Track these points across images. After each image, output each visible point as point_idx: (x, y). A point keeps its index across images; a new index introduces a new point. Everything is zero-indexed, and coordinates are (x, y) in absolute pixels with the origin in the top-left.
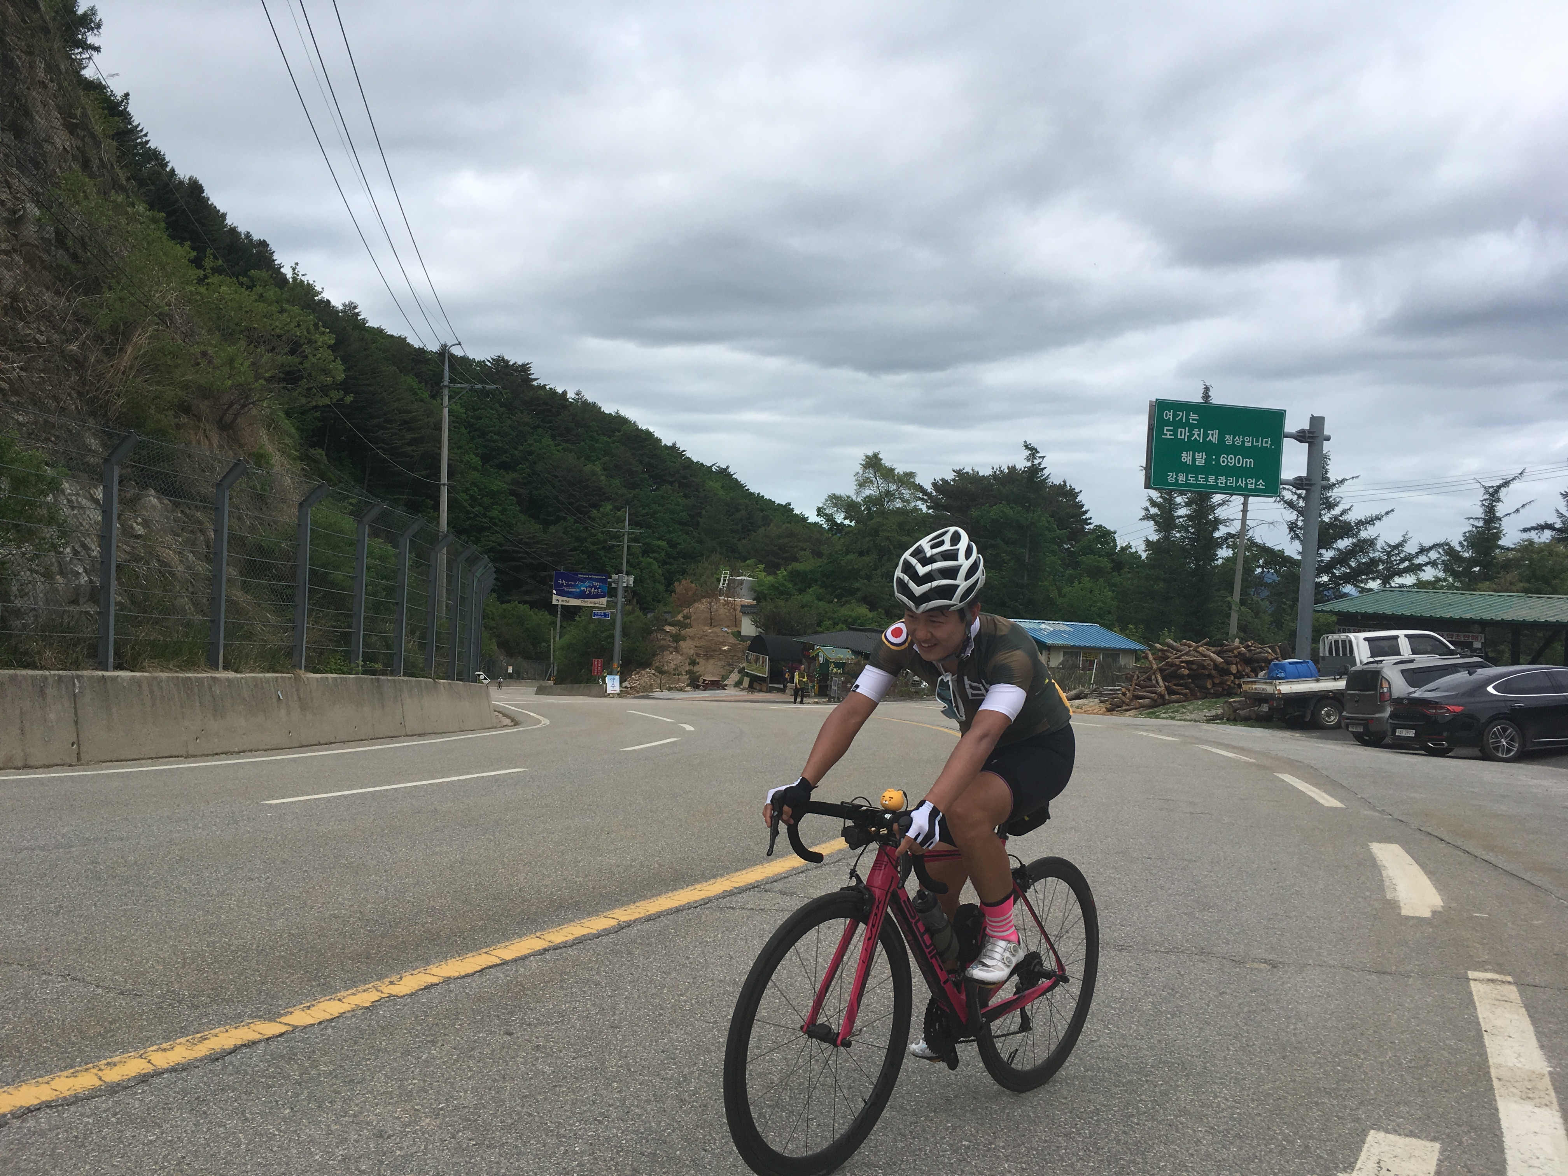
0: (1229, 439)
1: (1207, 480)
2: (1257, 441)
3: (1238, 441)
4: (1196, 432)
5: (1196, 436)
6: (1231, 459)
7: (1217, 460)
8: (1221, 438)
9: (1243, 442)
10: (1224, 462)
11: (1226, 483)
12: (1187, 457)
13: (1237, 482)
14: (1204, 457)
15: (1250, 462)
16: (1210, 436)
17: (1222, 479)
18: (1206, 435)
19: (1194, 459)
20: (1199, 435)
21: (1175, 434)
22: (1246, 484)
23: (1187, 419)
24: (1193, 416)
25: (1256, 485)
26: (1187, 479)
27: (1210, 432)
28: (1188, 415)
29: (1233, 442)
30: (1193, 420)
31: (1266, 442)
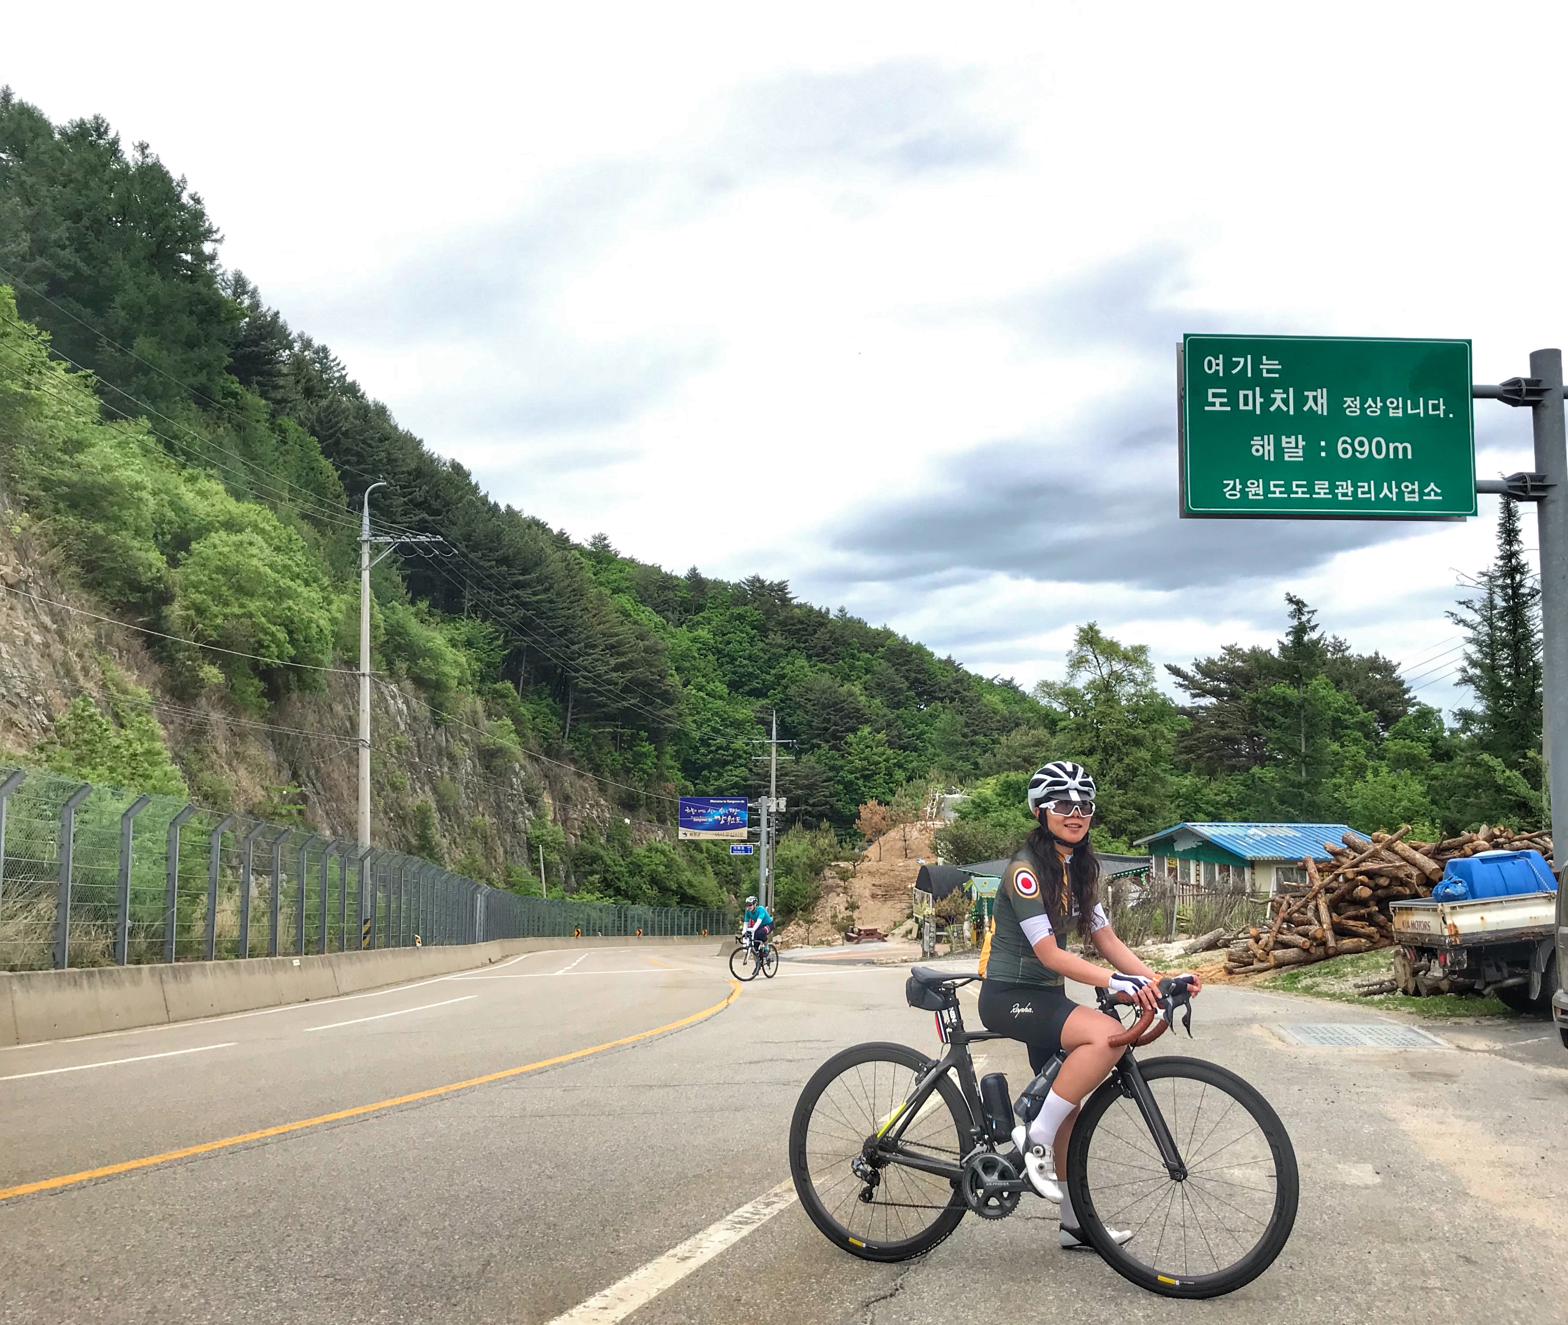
0: (1352, 405)
1: (1311, 491)
2: (1416, 406)
3: (1374, 407)
4: (1278, 396)
5: (1279, 402)
6: (1361, 444)
7: (1331, 448)
8: (1335, 404)
9: (1385, 409)
10: (1345, 451)
11: (1355, 493)
12: (1263, 447)
13: (1379, 490)
14: (1301, 443)
15: (1404, 449)
16: (1311, 402)
17: (1345, 488)
18: (1301, 401)
19: (1279, 451)
20: (1286, 402)
21: (1233, 401)
22: (1400, 494)
23: (1257, 370)
24: (1267, 364)
25: (1422, 493)
26: (1267, 490)
27: (1310, 394)
28: (1257, 363)
29: (1363, 410)
30: (1269, 371)
31: (1436, 407)
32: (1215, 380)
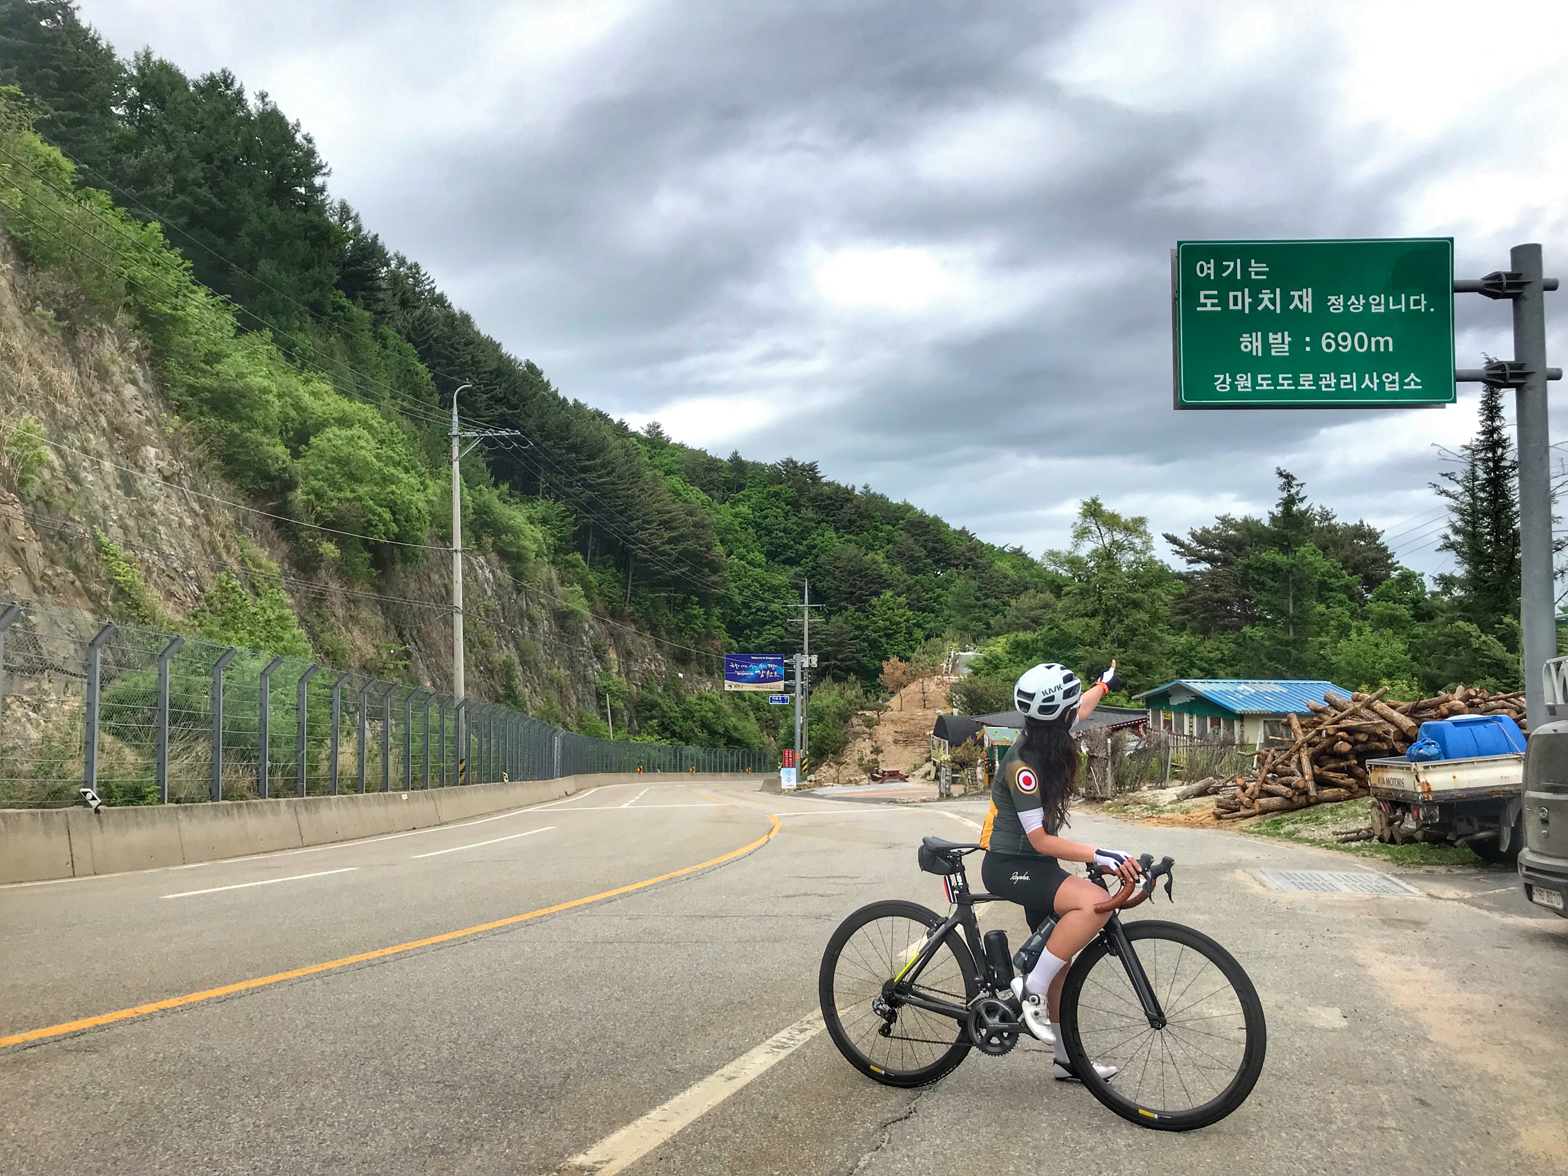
0: (1336, 304)
1: (1296, 383)
2: (1397, 302)
3: (1357, 304)
4: (1266, 296)
5: (1266, 302)
6: (1344, 339)
7: (1315, 344)
8: (1320, 302)
9: (1367, 306)
10: (1329, 346)
11: (1337, 385)
12: (1251, 343)
13: (1360, 381)
14: (1287, 339)
15: (1386, 342)
16: (1296, 301)
17: (1328, 380)
18: (1287, 299)
19: (1266, 346)
20: (1273, 301)
21: (1223, 301)
22: (1381, 384)
23: (1245, 273)
24: (1255, 267)
25: (1402, 383)
26: (1255, 383)
27: (1296, 294)
28: (1245, 266)
29: (1346, 307)
30: (1257, 273)
31: (1417, 303)
32: (1206, 283)
